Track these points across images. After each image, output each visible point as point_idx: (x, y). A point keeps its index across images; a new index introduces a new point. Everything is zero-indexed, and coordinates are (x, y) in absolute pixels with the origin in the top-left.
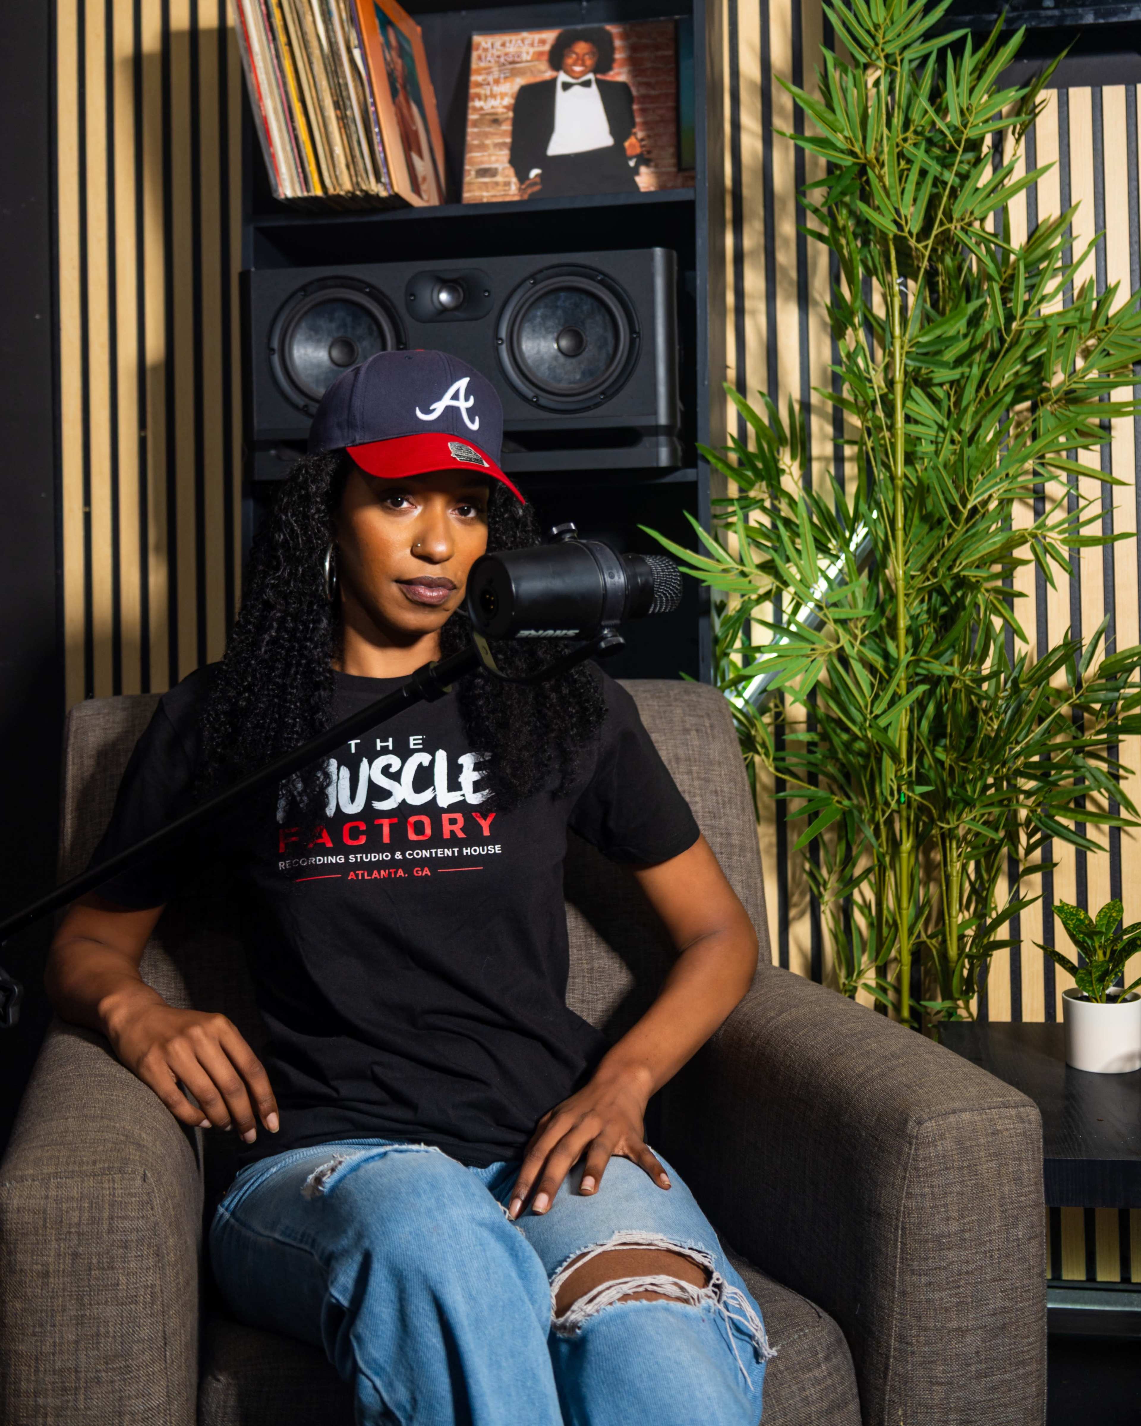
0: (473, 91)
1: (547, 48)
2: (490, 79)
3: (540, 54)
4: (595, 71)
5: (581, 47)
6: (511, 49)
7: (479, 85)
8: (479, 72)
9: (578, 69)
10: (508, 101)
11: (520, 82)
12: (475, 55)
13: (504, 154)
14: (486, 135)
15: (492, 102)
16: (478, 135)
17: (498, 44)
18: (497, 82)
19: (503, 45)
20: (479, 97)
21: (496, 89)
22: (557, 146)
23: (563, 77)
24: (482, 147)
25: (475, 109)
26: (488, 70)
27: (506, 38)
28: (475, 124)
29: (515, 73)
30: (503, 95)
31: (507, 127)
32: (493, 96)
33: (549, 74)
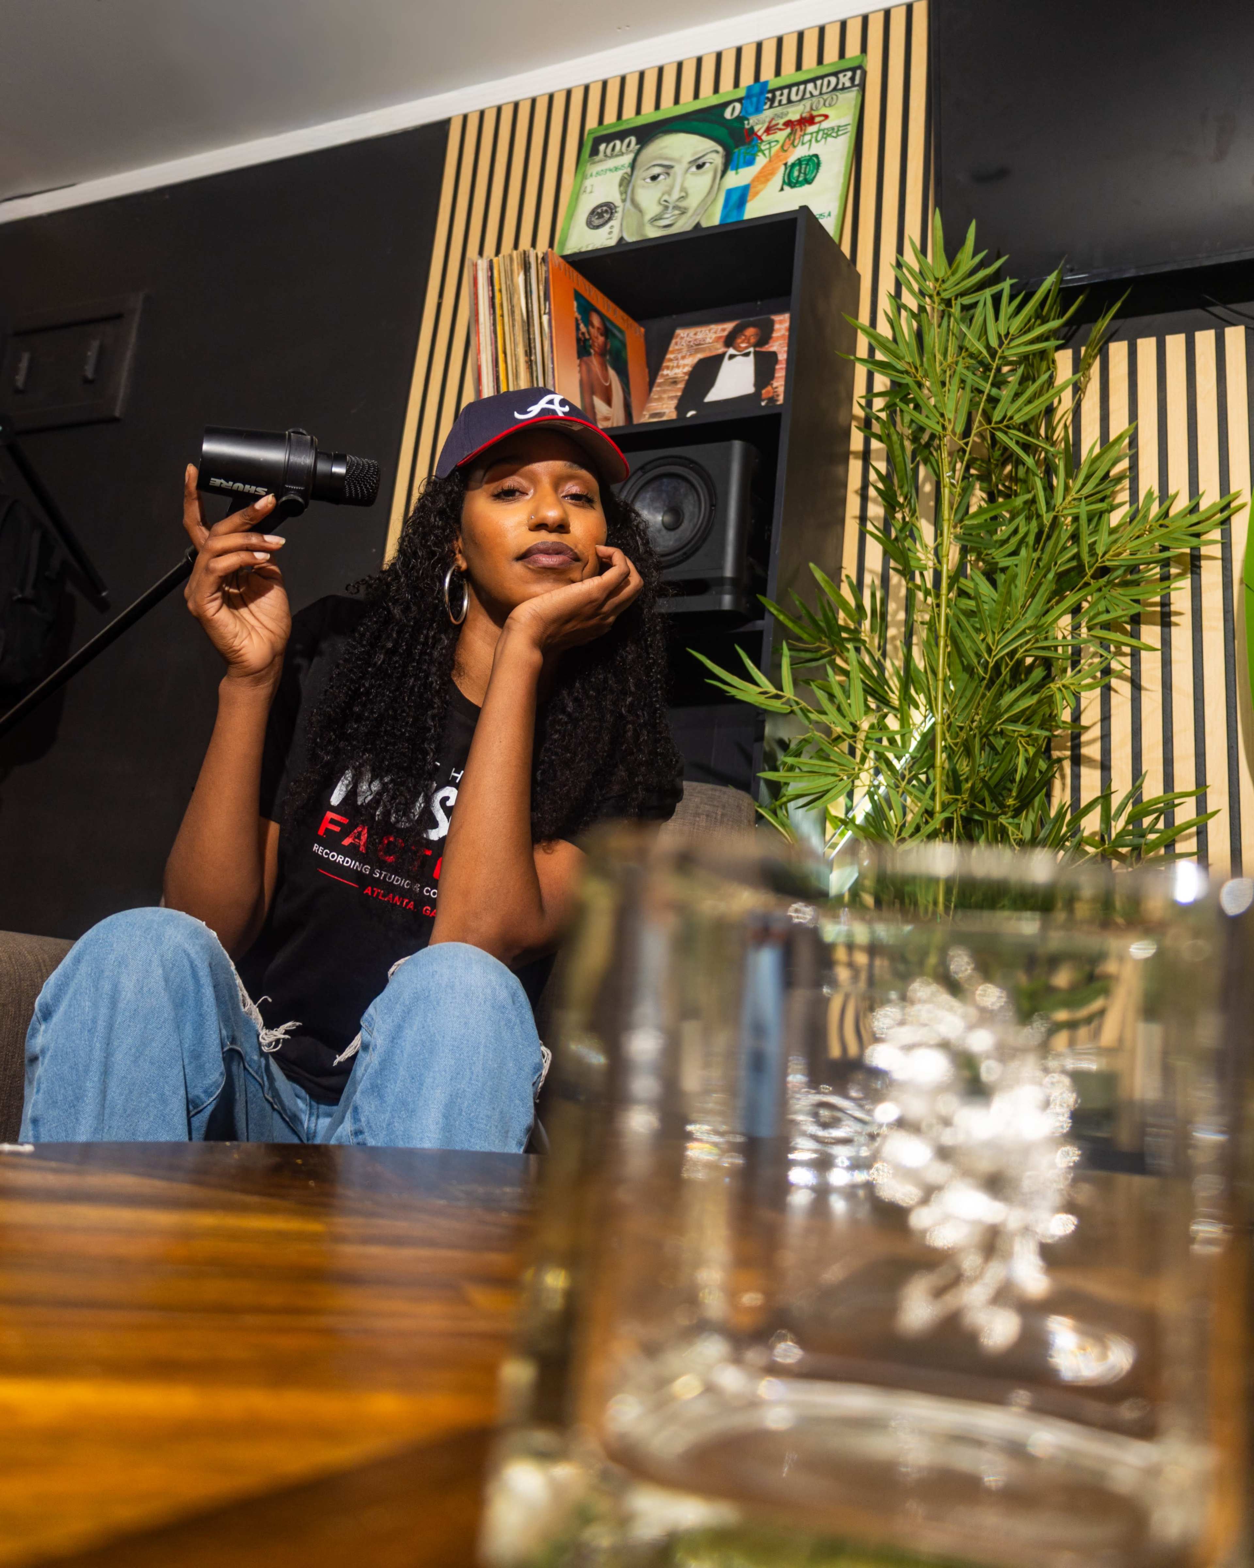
0: (665, 364)
1: (725, 333)
2: (680, 356)
3: (720, 338)
4: (755, 345)
5: (750, 331)
6: (700, 336)
7: (671, 360)
8: (673, 352)
9: (743, 345)
10: (688, 369)
11: (700, 356)
12: (674, 341)
13: (674, 402)
14: (664, 392)
15: (676, 371)
16: (659, 392)
17: (691, 335)
18: (683, 358)
19: (695, 334)
20: (668, 368)
21: (682, 362)
22: (713, 396)
23: (731, 351)
24: (660, 399)
25: (663, 376)
26: (680, 351)
27: (698, 329)
28: (660, 385)
29: (697, 351)
30: (685, 366)
31: (681, 386)
32: (678, 367)
33: (721, 350)
